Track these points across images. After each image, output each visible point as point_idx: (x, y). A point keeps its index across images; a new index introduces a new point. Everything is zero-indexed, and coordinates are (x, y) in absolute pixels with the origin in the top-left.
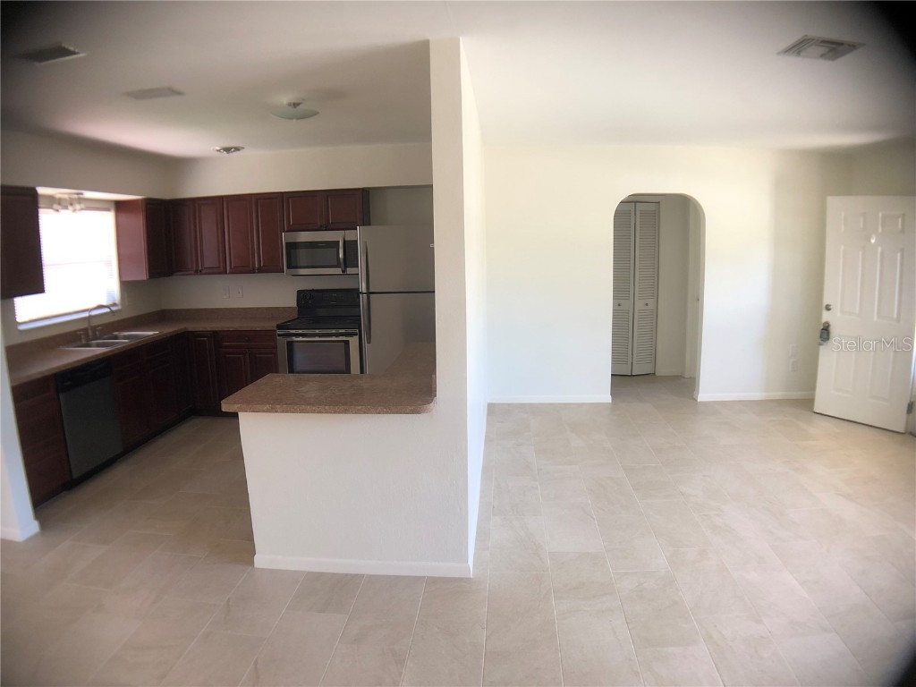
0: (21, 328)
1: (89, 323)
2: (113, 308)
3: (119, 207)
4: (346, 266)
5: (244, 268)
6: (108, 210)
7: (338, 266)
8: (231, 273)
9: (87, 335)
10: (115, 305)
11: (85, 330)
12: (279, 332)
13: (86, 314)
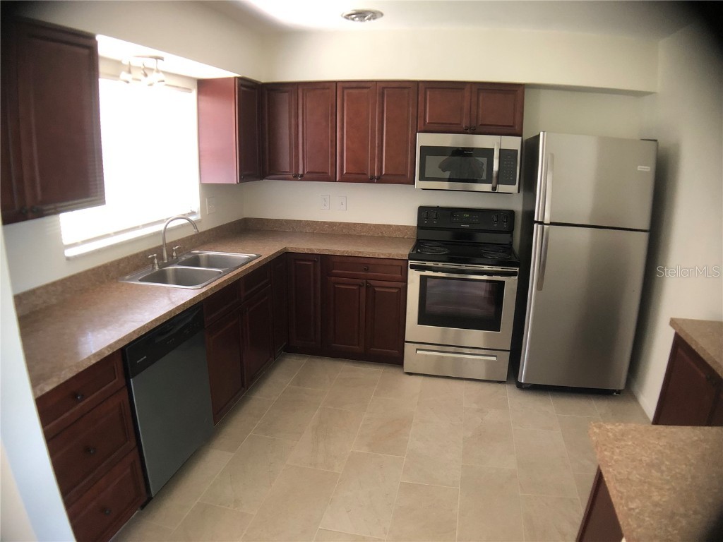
0: (69, 253)
1: (164, 239)
2: (193, 218)
3: (204, 86)
4: (498, 183)
5: (360, 175)
6: (189, 90)
7: (488, 181)
8: (343, 180)
9: (160, 258)
10: (193, 213)
11: (158, 250)
12: (410, 262)
13: (161, 227)
